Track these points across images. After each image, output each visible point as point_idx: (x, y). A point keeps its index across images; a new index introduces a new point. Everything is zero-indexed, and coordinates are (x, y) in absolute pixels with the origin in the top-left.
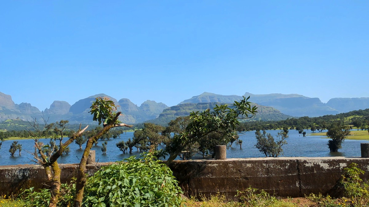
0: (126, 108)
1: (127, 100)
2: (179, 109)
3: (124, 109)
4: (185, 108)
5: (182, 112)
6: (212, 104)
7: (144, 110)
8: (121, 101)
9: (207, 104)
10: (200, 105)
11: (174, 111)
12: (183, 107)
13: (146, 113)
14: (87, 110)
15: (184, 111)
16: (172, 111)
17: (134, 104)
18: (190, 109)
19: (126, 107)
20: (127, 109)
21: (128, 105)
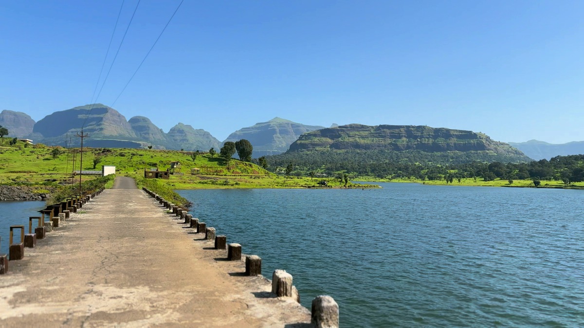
0: (145, 134)
1: (145, 120)
2: (340, 136)
3: (141, 135)
4: (351, 133)
5: (347, 143)
6: (412, 129)
7: (176, 140)
8: (134, 120)
9: (402, 129)
10: (385, 130)
11: (328, 139)
12: (348, 132)
13: (182, 144)
14: (72, 132)
15: (351, 140)
16: (324, 139)
17: (157, 128)
18: (363, 137)
19: (145, 132)
20: (147, 136)
21: (149, 127)
